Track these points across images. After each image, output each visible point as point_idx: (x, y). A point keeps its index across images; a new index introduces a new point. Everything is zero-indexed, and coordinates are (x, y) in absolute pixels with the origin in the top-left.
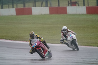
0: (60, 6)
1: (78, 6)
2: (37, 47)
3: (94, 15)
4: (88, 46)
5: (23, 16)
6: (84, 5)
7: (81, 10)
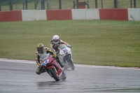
0: (62, 9)
1: (88, 8)
2: (49, 65)
3: (111, 21)
4: (101, 65)
5: (9, 23)
6: (96, 8)
7: (92, 14)
